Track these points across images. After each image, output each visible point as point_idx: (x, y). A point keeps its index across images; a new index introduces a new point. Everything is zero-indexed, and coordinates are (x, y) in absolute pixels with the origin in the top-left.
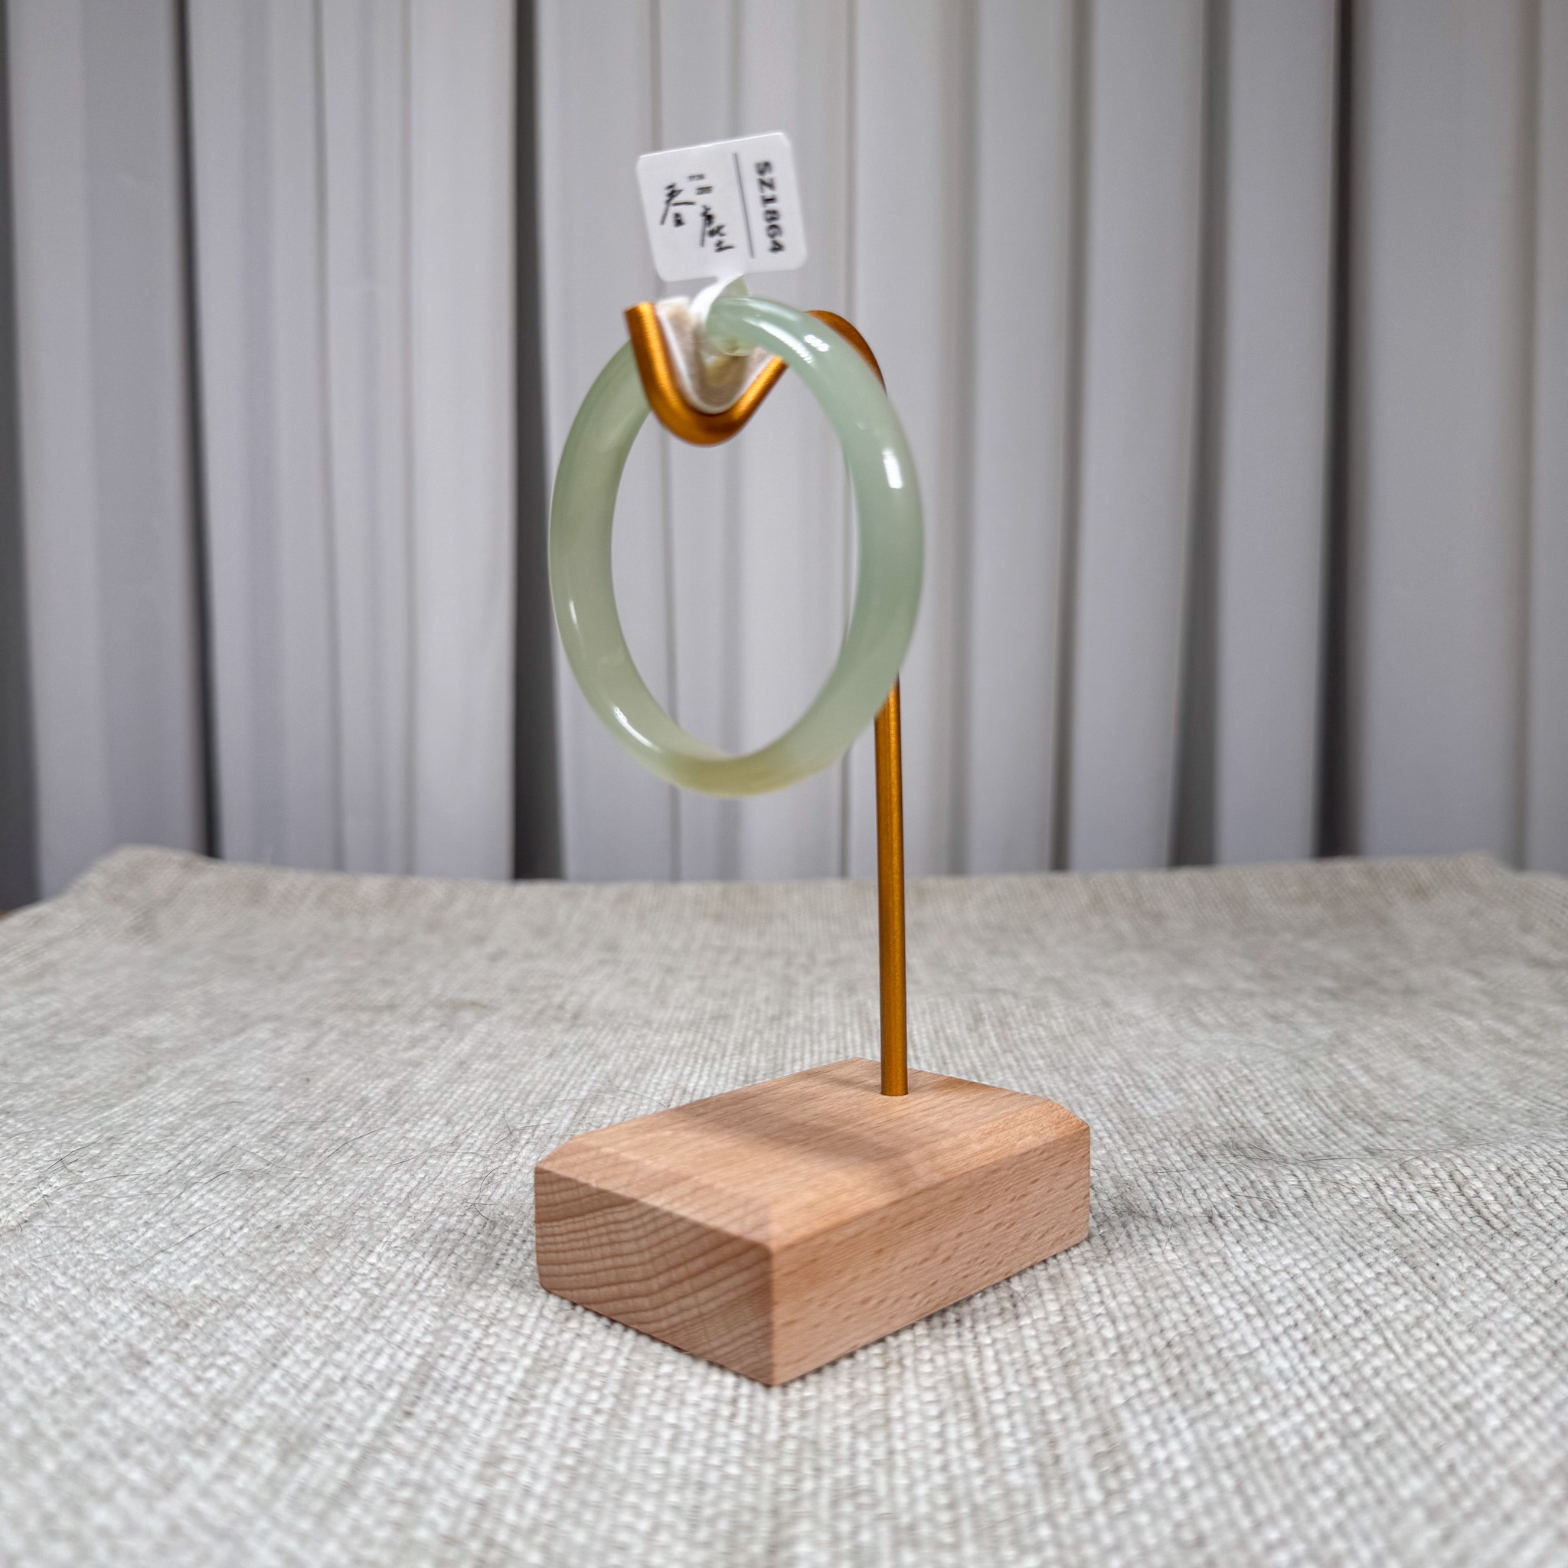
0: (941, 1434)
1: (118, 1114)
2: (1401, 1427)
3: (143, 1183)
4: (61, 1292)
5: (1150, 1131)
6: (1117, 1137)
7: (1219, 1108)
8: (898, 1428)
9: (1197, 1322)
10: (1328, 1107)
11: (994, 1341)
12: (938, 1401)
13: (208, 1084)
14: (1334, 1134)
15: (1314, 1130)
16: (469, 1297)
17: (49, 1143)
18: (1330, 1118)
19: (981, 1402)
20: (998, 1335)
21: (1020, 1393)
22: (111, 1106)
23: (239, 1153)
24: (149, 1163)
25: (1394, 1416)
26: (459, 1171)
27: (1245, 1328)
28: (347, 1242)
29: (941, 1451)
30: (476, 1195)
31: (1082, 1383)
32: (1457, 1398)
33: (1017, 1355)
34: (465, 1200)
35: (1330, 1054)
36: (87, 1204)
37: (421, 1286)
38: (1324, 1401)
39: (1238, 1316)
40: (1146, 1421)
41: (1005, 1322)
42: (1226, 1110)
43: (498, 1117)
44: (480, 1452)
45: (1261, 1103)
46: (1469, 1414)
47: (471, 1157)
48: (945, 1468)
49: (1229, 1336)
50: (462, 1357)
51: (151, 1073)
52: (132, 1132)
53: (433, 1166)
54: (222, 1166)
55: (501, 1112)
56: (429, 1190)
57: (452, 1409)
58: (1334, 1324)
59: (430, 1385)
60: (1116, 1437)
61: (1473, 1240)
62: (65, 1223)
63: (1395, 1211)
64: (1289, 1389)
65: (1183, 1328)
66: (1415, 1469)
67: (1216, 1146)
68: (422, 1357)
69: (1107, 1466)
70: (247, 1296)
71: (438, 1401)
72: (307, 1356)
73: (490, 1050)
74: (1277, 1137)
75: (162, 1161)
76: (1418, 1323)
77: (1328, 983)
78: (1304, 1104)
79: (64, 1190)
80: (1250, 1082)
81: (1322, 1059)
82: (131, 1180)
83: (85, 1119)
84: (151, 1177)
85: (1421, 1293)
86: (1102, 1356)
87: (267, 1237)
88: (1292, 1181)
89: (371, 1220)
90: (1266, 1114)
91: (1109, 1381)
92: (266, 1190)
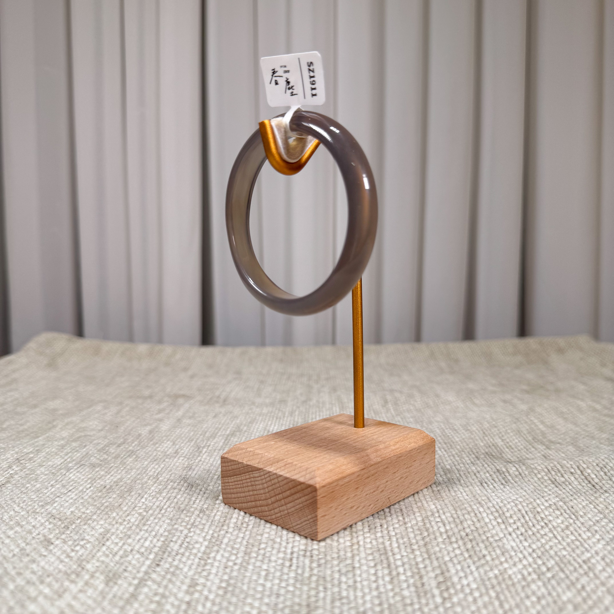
0: (375, 574)
1: (41, 440)
2: (563, 571)
3: (50, 469)
4: (17, 514)
5: (456, 448)
6: (443, 450)
7: (483, 437)
8: (358, 572)
9: (478, 525)
10: (527, 437)
11: (396, 534)
12: (374, 560)
13: (77, 428)
14: (530, 449)
15: (522, 447)
16: (183, 516)
17: (13, 452)
18: (528, 442)
19: (391, 559)
20: (397, 531)
21: (407, 556)
22: (38, 437)
23: (90, 456)
24: (53, 460)
25: (559, 566)
26: (178, 464)
27: (497, 528)
28: (133, 493)
29: (375, 582)
30: (185, 474)
31: (432, 551)
32: (584, 558)
33: (405, 540)
34: (180, 476)
35: (527, 416)
36: (28, 477)
37: (163, 511)
38: (530, 560)
39: (494, 523)
40: (459, 567)
41: (400, 526)
42: (486, 438)
43: (193, 442)
44: (187, 581)
45: (501, 435)
46: (590, 565)
47: (183, 458)
48: (377, 588)
49: (491, 531)
50: (179, 542)
51: (55, 423)
52: (47, 447)
53: (168, 462)
54: (82, 462)
55: (195, 440)
56: (166, 472)
57: (176, 563)
58: (533, 529)
59: (167, 554)
60: (447, 574)
61: (588, 493)
62: (19, 485)
63: (556, 480)
64: (516, 554)
65: (473, 528)
66: (568, 588)
67: (483, 454)
68: (163, 542)
69: (443, 588)
70: (93, 515)
71: (170, 560)
72: (117, 540)
73: (191, 414)
74: (507, 450)
75: (59, 459)
76: (567, 527)
77: (525, 387)
78: (517, 436)
79: (19, 471)
80: (496, 427)
81: (524, 418)
82: (46, 468)
83: (27, 442)
84: (54, 466)
85: (568, 514)
86: (440, 540)
87: (101, 491)
88: (514, 469)
89: (143, 484)
90: (503, 440)
91: (443, 550)
92: (100, 472)
